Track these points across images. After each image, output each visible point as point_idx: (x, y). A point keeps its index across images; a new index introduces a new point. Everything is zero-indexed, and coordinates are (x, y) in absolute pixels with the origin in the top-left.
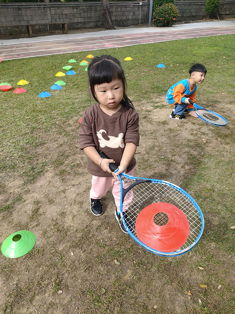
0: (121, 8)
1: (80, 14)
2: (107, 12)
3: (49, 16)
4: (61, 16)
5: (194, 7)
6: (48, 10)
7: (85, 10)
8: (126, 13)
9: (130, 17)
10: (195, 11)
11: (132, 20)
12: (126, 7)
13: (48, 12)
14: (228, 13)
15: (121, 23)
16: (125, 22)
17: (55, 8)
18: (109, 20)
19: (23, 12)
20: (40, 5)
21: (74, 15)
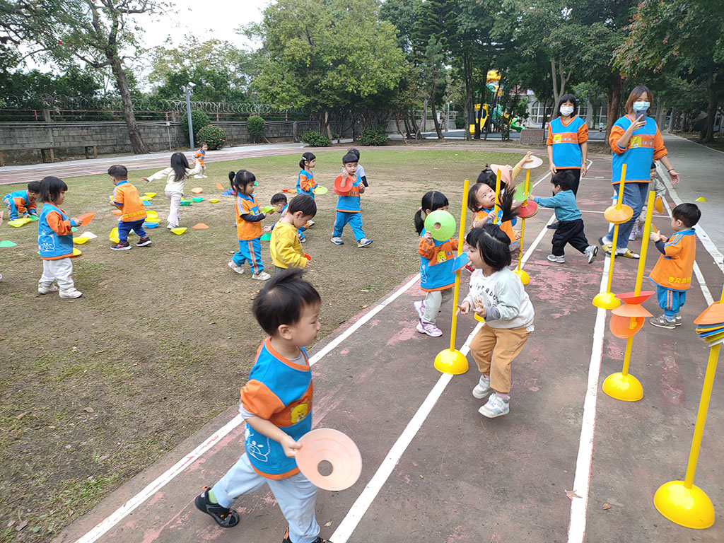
0: (144, 129)
1: (92, 135)
2: (136, 133)
3: (51, 138)
4: (66, 138)
6: (50, 130)
8: (152, 135)
9: (157, 141)
10: (237, 133)
11: (159, 144)
13: (50, 133)
14: (276, 135)
17: (58, 129)
18: (141, 142)
20: (39, 125)
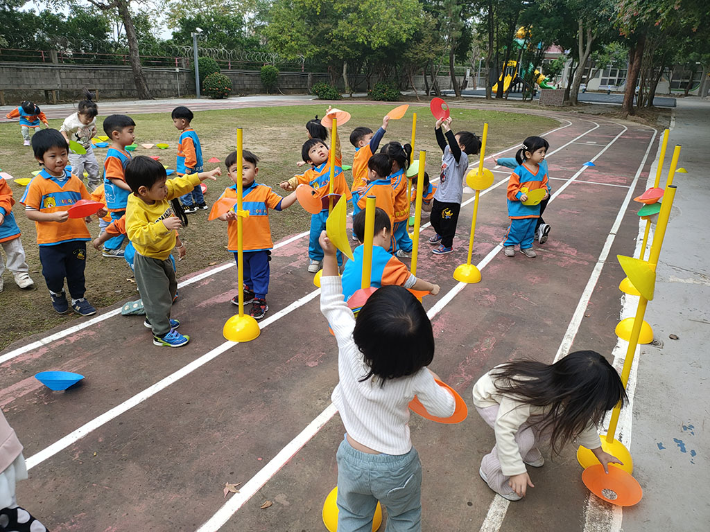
0: (152, 75)
2: (141, 78)
3: (59, 80)
4: (74, 80)
5: (247, 78)
6: (58, 73)
7: (106, 74)
8: (160, 82)
9: (166, 87)
10: (249, 82)
11: (168, 90)
12: (158, 73)
13: (57, 75)
14: (291, 87)
15: (154, 93)
16: (158, 92)
17: (66, 71)
19: (24, 73)
20: (46, 66)
21: (91, 81)
